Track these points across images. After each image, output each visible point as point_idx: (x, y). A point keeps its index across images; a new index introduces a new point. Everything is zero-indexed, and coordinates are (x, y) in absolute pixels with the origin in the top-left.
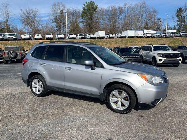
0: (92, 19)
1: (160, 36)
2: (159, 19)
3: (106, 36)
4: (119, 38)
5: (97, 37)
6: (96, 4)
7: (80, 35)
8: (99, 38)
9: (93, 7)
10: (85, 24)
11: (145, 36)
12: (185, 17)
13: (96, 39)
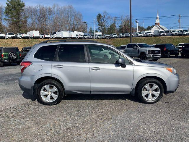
0: (18, 17)
1: (90, 37)
2: (85, 22)
3: (41, 36)
4: (54, 38)
5: (31, 37)
6: (23, 1)
7: (9, 34)
8: (33, 38)
9: (19, 5)
10: (11, 22)
11: (77, 37)
12: (104, 22)
13: (30, 39)
